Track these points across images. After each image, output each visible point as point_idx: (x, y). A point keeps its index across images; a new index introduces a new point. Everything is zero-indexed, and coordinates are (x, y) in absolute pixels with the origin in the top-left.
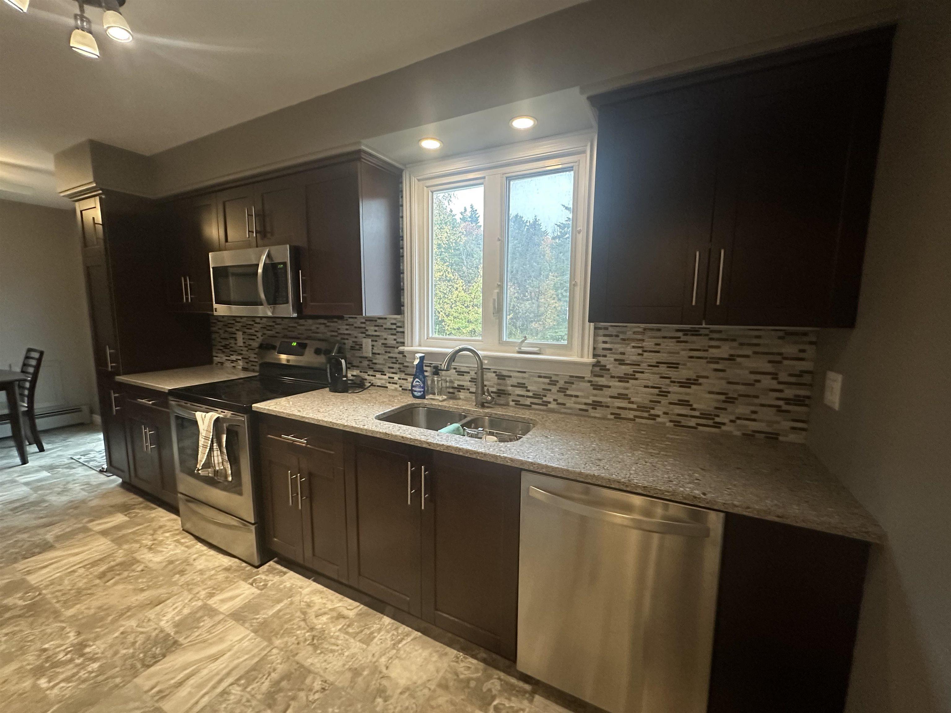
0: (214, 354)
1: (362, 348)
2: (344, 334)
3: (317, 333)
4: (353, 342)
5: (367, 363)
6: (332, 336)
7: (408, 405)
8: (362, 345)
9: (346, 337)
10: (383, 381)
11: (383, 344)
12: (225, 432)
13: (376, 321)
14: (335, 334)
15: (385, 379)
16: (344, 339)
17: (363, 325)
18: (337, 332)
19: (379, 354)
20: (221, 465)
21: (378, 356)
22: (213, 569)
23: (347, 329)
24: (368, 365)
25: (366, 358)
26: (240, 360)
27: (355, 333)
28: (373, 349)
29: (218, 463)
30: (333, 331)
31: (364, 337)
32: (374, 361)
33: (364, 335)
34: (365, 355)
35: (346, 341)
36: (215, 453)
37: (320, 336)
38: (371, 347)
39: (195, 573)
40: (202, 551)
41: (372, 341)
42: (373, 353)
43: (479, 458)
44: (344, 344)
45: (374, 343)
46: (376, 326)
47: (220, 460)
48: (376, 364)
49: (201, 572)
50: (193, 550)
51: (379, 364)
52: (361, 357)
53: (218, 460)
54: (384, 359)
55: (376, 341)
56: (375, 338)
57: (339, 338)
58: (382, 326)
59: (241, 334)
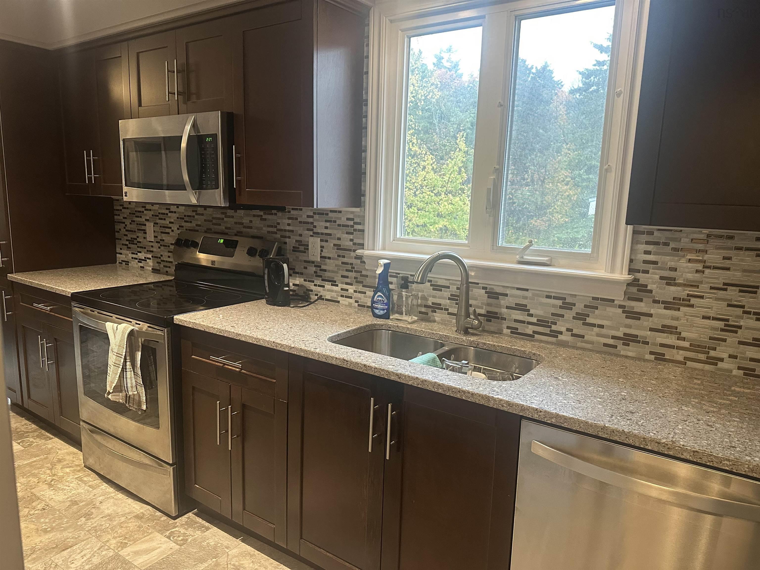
0: (118, 250)
1: (308, 249)
2: (285, 230)
3: (251, 228)
4: (297, 241)
5: (314, 269)
6: (269, 232)
7: (367, 326)
8: (308, 246)
9: (287, 234)
10: (334, 294)
11: (335, 245)
12: (140, 349)
13: (327, 214)
14: (275, 230)
15: (336, 292)
16: (285, 237)
17: (311, 220)
18: (276, 227)
19: (329, 258)
20: (134, 389)
21: (327, 260)
22: (123, 515)
23: (289, 225)
24: (315, 272)
25: (313, 262)
26: (150, 259)
27: (300, 229)
28: (322, 251)
29: (132, 387)
30: (272, 226)
31: (311, 236)
32: (323, 267)
33: (311, 233)
34: (311, 258)
35: (287, 240)
36: (128, 373)
37: (254, 232)
38: (319, 249)
39: (102, 517)
40: (109, 493)
41: (322, 241)
42: (321, 257)
43: (464, 398)
44: (285, 243)
45: (324, 244)
46: (326, 221)
47: (134, 383)
48: (325, 271)
49: (110, 517)
50: (98, 491)
51: (329, 271)
52: (305, 261)
53: (132, 384)
54: (336, 266)
55: (327, 241)
56: (324, 237)
57: (278, 236)
58: (335, 222)
59: (153, 226)
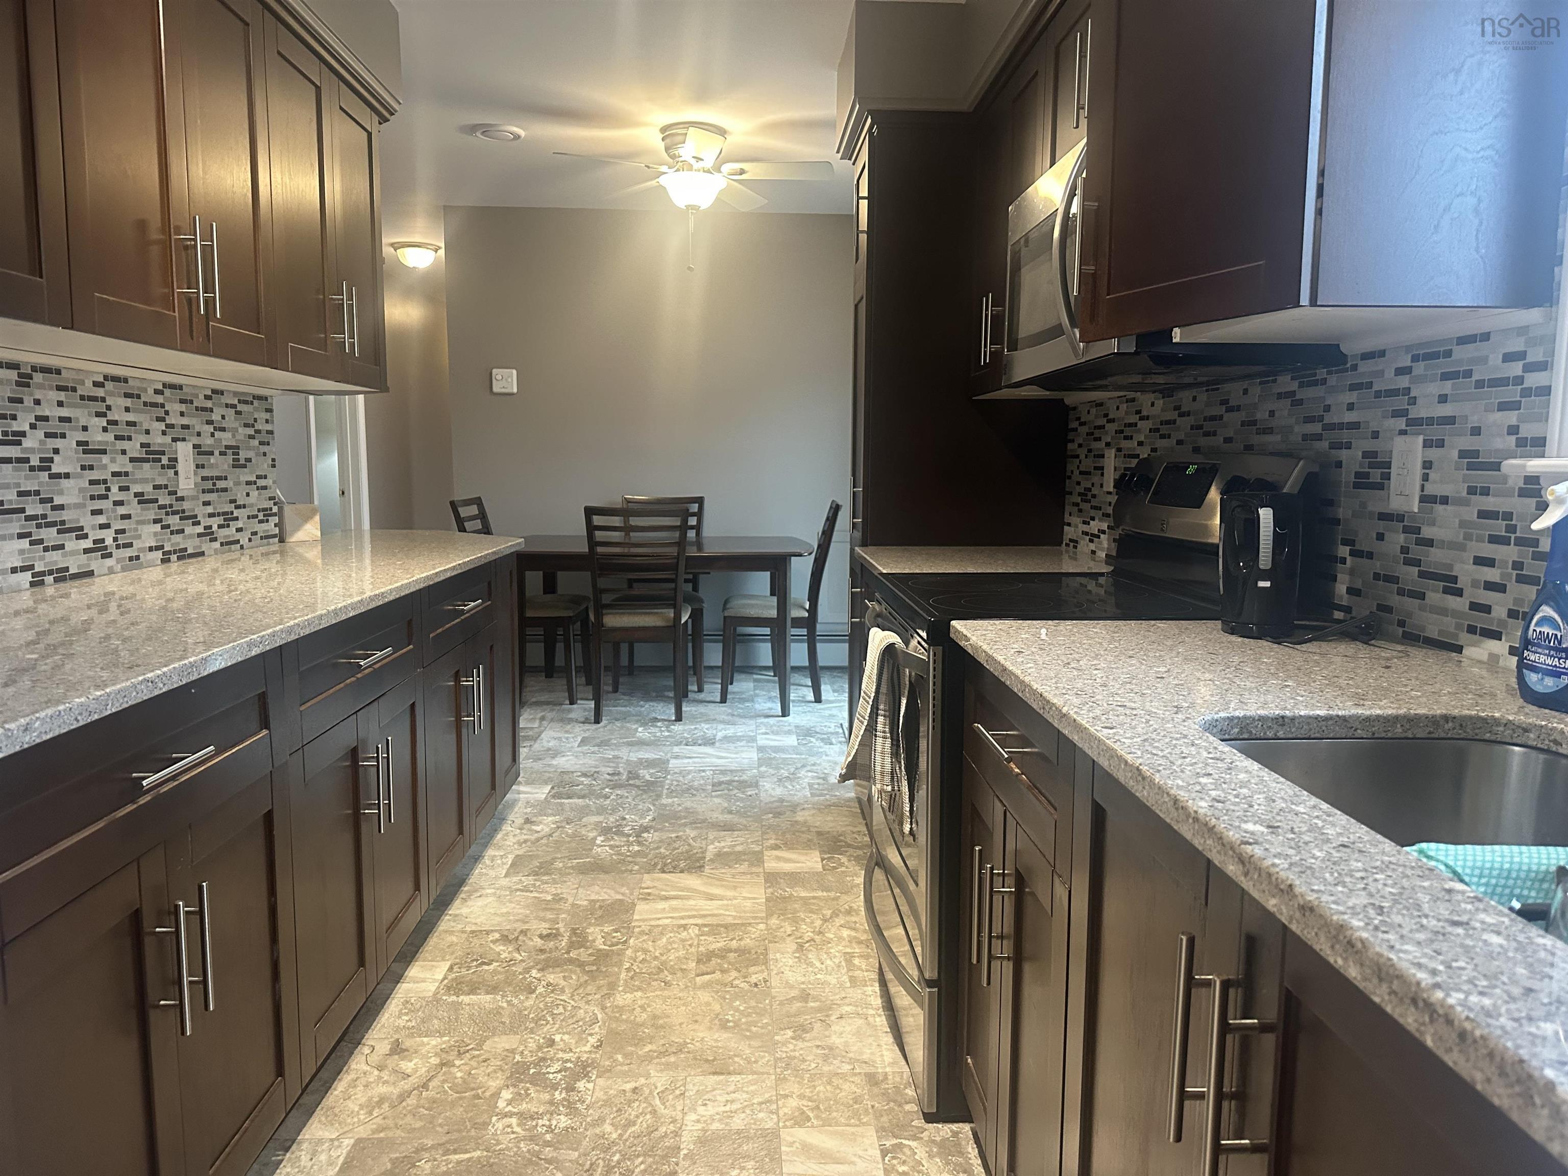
1: (1387, 477)
2: (1341, 426)
4: (1366, 455)
5: (1401, 538)
6: (1305, 437)
8: (1388, 465)
9: (1344, 435)
10: (1449, 623)
11: (1463, 454)
13: (1448, 354)
14: (1316, 428)
15: (1455, 614)
17: (1404, 382)
19: (1445, 500)
21: (1439, 508)
23: (1351, 407)
24: (1405, 550)
25: (1400, 518)
27: (1371, 417)
28: (1425, 478)
30: (1312, 420)
31: (1403, 433)
32: (1427, 532)
33: (1401, 423)
34: (1396, 504)
35: (1344, 454)
38: (1418, 471)
41: (1427, 444)
42: (1424, 499)
45: (1434, 454)
46: (1445, 377)
48: (1430, 543)
51: (1443, 544)
52: (1383, 517)
54: (1463, 524)
55: (1441, 444)
56: (1435, 432)
57: (1325, 446)
58: (1468, 374)
59: (1113, 456)
